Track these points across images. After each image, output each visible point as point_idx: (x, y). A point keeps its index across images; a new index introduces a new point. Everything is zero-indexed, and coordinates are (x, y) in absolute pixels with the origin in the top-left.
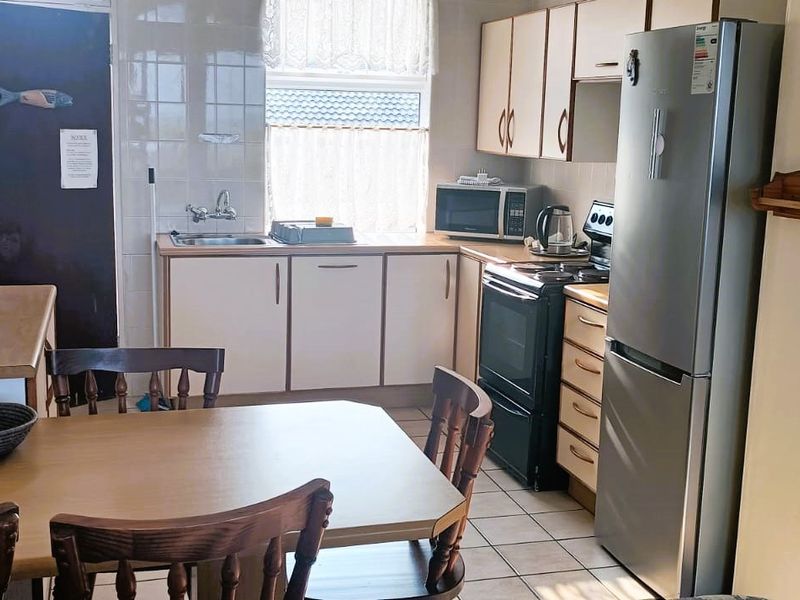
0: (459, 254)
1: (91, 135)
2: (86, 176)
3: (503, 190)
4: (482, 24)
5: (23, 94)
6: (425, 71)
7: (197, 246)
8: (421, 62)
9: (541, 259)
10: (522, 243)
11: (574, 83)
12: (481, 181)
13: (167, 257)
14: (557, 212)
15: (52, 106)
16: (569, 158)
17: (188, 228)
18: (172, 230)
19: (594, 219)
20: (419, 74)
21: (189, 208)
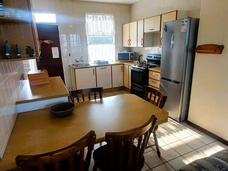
0: (123, 64)
1: (57, 48)
2: (57, 56)
3: (130, 53)
4: (123, 25)
5: (44, 41)
6: (114, 33)
7: (78, 67)
8: (113, 32)
9: (139, 64)
10: (133, 62)
11: (144, 33)
12: (125, 52)
13: (75, 69)
14: (141, 56)
15: (50, 43)
16: (143, 47)
17: (75, 63)
18: (73, 64)
19: (148, 57)
20: (113, 34)
21: (76, 60)
